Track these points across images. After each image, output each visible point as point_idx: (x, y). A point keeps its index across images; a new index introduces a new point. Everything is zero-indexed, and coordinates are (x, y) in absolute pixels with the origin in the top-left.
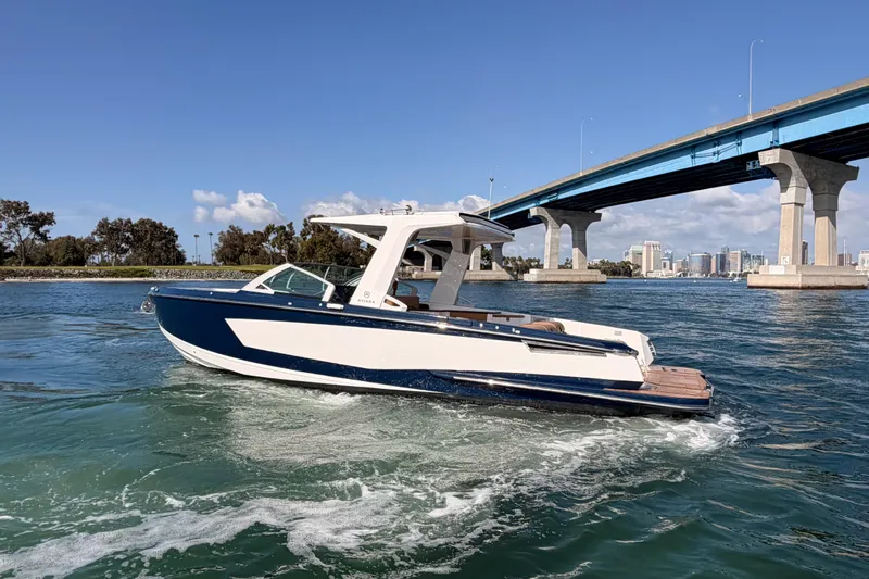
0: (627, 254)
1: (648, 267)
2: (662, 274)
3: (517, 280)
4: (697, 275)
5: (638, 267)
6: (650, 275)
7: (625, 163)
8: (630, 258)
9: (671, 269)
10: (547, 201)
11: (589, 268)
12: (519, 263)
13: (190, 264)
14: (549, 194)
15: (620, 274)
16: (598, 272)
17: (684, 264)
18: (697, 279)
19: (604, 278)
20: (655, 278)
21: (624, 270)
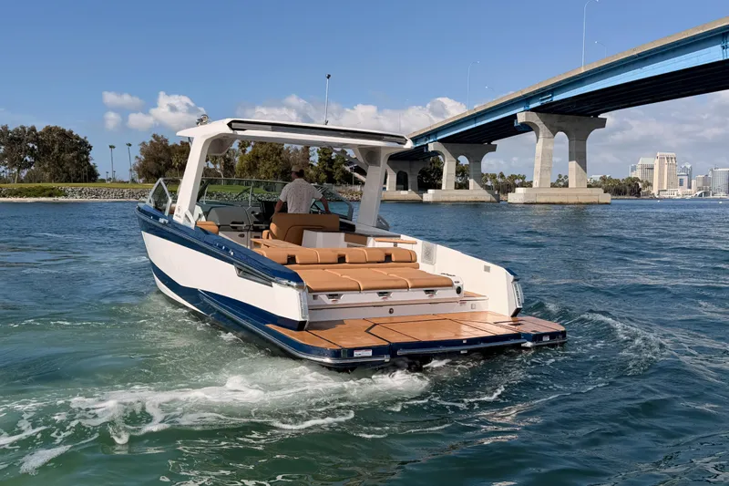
0: (634, 169)
1: (661, 183)
2: (679, 193)
3: (499, 201)
4: (721, 195)
5: (649, 184)
6: (663, 195)
7: (639, 55)
8: (638, 174)
9: (690, 187)
10: (538, 104)
11: (589, 186)
12: (500, 180)
13: (103, 181)
14: (543, 94)
15: (625, 194)
16: (601, 191)
17: (706, 180)
18: (721, 199)
19: (607, 198)
20: (670, 199)
21: (630, 189)
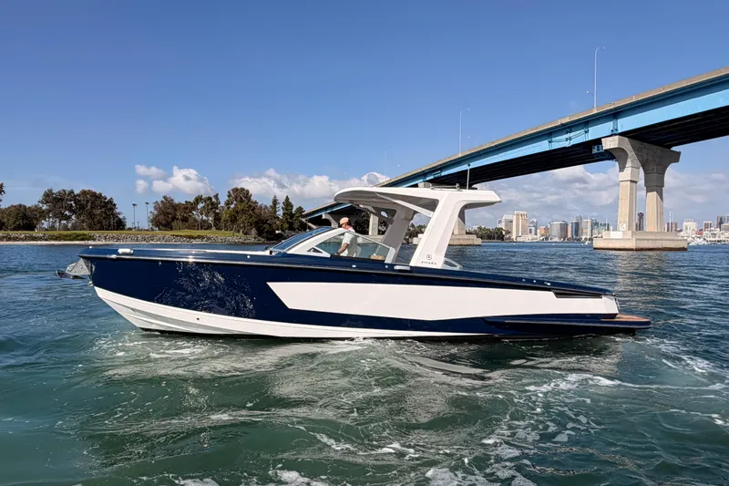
0: (500, 222)
1: (517, 231)
2: (528, 238)
3: (408, 243)
4: (556, 239)
5: (508, 232)
6: (519, 239)
7: (496, 146)
8: (502, 226)
9: (536, 234)
10: (432, 177)
11: (467, 233)
12: (411, 229)
13: (130, 229)
14: (434, 171)
15: (494, 238)
16: (475, 236)
17: (546, 229)
18: (556, 242)
19: (479, 241)
20: (523, 242)
21: (497, 235)
